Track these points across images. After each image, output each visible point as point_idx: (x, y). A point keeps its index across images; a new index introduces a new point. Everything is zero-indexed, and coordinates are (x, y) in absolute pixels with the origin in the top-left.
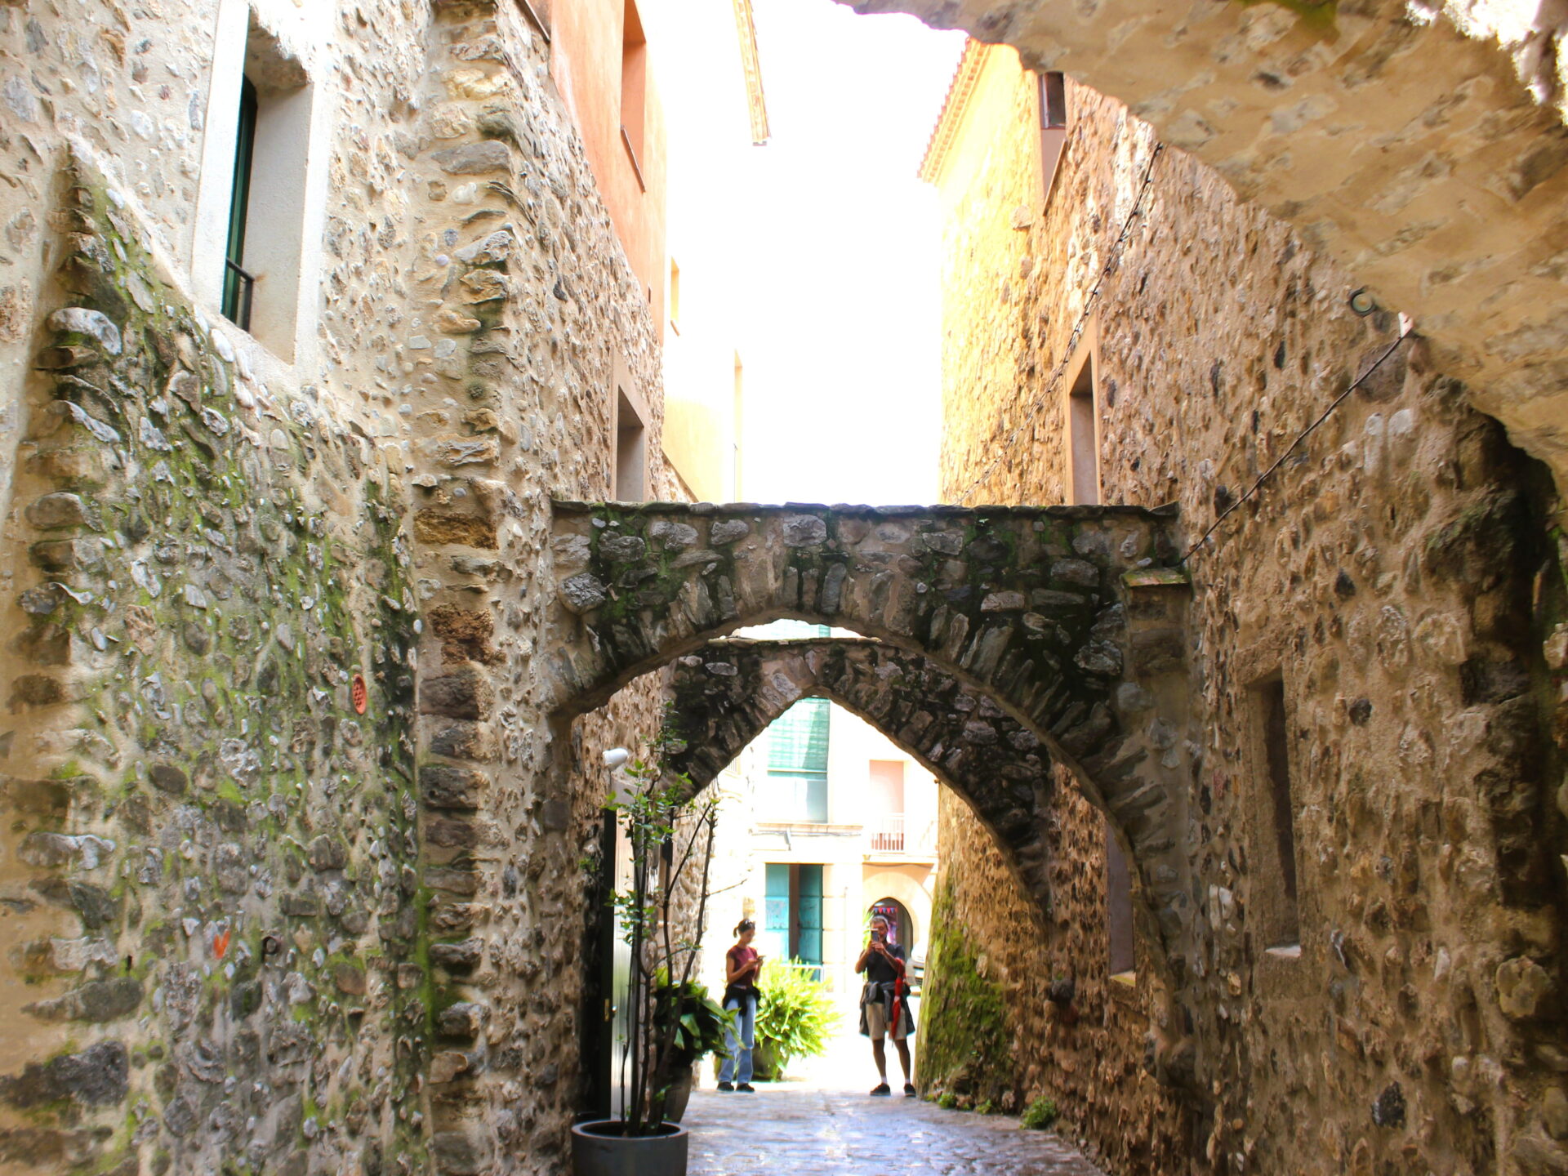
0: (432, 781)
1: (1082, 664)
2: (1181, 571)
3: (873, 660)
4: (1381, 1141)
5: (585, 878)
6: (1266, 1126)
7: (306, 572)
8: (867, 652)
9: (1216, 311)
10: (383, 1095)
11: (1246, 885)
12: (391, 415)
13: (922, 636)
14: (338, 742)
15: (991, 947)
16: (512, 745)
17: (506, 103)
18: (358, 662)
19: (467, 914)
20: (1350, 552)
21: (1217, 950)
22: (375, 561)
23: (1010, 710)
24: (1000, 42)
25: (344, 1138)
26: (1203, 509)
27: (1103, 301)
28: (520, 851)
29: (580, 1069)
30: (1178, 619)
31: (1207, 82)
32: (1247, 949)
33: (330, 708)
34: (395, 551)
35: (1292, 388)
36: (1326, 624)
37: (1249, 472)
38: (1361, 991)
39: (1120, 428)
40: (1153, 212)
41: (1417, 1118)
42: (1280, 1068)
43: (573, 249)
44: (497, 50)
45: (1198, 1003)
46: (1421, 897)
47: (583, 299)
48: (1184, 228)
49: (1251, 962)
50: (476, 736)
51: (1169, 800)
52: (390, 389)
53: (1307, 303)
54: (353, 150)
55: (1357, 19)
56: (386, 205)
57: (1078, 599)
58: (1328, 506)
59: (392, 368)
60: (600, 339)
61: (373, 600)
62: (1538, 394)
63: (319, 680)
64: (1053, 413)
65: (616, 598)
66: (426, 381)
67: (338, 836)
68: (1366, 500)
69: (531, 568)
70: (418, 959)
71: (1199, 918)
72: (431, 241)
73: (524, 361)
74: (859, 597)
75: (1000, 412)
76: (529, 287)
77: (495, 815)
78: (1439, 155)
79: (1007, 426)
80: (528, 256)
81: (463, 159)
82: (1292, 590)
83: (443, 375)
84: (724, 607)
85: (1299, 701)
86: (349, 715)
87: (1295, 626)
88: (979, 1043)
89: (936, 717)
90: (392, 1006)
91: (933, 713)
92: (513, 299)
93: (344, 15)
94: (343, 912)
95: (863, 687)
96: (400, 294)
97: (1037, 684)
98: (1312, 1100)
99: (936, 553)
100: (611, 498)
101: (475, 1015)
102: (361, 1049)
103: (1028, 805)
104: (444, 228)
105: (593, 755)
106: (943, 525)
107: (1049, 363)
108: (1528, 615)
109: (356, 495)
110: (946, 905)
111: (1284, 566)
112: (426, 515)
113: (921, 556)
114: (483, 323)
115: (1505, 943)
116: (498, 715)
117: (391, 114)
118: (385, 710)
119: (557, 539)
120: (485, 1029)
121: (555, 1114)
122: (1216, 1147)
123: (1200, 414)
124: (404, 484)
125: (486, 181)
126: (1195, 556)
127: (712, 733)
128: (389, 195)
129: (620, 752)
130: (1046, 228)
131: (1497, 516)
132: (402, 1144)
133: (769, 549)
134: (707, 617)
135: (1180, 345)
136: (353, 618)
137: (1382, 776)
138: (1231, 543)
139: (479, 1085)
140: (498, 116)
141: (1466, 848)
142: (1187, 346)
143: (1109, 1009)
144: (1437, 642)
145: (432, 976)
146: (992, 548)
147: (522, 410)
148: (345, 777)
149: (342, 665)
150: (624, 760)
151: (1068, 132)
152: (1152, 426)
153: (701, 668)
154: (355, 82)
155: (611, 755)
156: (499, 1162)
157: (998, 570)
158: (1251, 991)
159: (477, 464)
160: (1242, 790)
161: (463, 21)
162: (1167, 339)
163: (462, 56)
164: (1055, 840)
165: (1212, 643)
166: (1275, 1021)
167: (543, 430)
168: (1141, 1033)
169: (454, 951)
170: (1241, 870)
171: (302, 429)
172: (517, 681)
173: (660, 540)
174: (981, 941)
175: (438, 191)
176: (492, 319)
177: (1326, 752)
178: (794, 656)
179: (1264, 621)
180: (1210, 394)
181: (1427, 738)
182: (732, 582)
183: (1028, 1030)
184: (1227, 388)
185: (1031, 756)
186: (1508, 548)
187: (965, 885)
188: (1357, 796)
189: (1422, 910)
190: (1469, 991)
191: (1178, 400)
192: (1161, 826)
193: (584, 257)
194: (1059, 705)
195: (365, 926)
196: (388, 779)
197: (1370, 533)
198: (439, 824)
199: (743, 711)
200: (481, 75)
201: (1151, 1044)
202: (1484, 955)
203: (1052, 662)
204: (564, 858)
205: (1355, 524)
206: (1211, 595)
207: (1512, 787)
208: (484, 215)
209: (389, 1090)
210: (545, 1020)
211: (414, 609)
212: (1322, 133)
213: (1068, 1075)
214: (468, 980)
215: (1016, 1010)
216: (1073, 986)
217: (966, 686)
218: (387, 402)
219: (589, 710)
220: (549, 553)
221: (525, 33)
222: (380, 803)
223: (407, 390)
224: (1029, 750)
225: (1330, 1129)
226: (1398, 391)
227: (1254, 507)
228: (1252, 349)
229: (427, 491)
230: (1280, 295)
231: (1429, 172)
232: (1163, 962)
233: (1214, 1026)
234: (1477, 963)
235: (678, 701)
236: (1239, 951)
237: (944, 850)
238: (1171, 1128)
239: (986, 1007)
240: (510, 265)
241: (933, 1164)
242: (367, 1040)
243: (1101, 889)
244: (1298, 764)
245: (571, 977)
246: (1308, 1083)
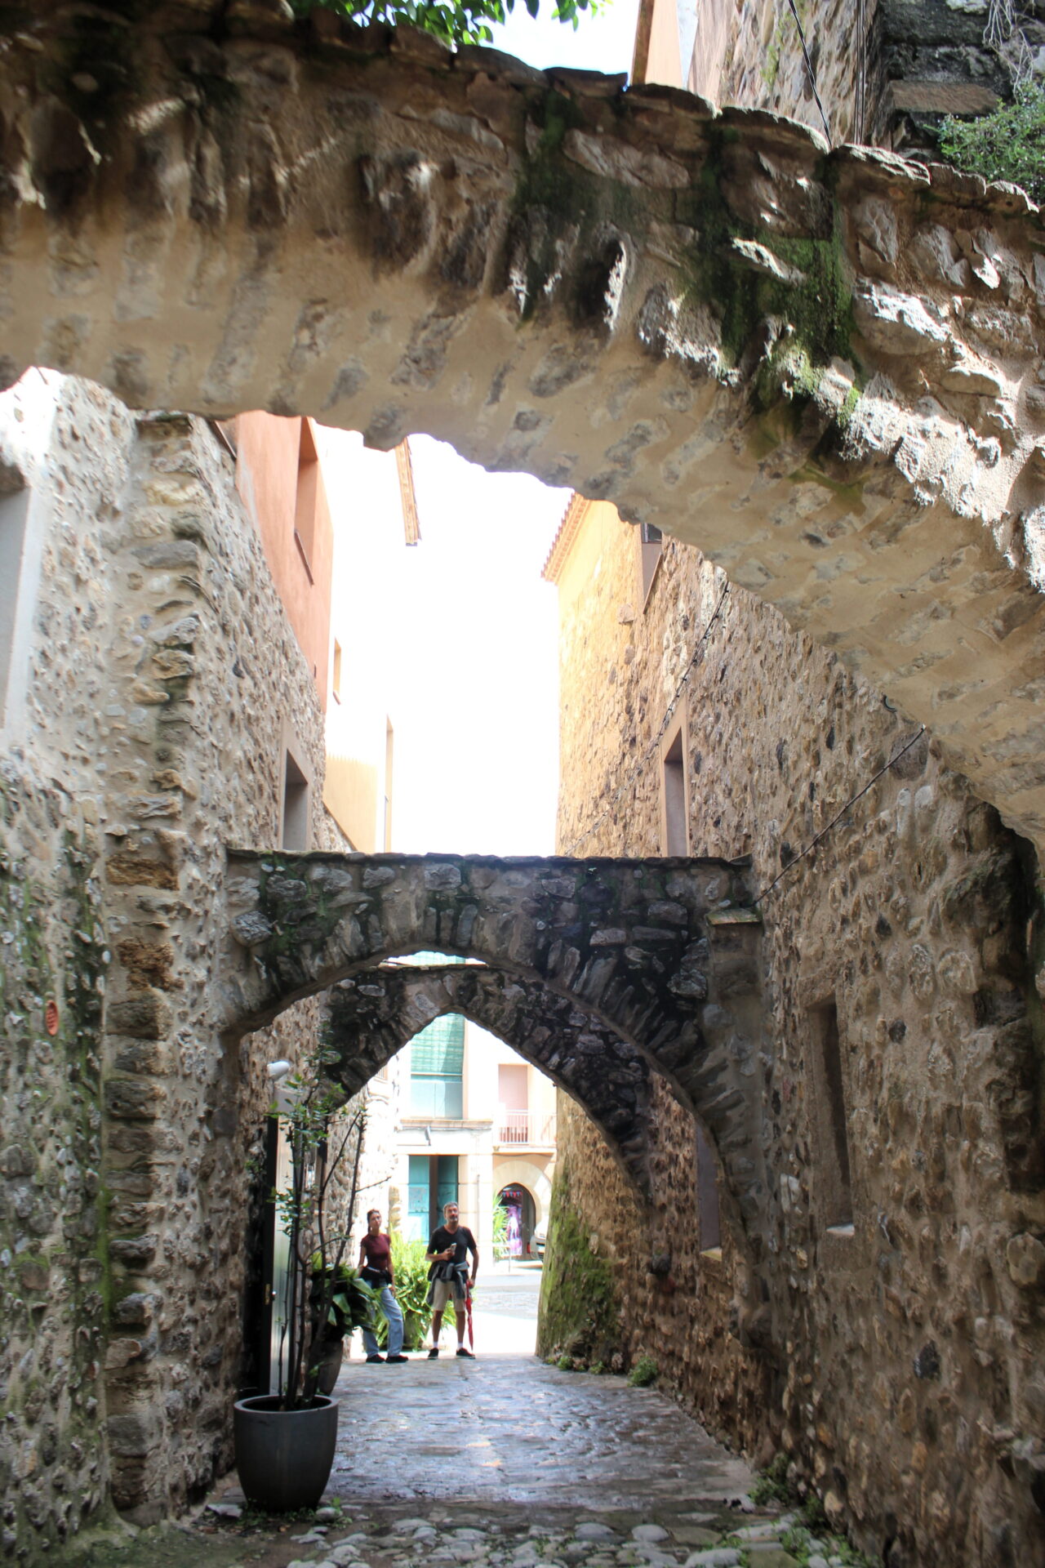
0: (115, 1094)
1: (674, 990)
2: (754, 911)
3: (500, 983)
4: (921, 1392)
5: (250, 1177)
6: (830, 1380)
7: (8, 910)
8: (495, 976)
9: (781, 699)
10: (61, 1383)
11: (810, 1174)
12: (88, 773)
13: (541, 966)
14: (32, 1061)
15: (602, 1228)
16: (187, 1062)
17: (198, 509)
18: (52, 989)
19: (144, 1213)
20: (887, 900)
21: (787, 1229)
22: (70, 900)
23: (613, 1027)
24: (602, 498)
25: (22, 1428)
26: (771, 861)
27: (691, 686)
28: (193, 1156)
29: (242, 1349)
30: (753, 952)
31: (765, 538)
32: (812, 1228)
33: (26, 1030)
34: (88, 891)
35: (840, 765)
36: (870, 958)
37: (808, 831)
38: (902, 1264)
39: (705, 791)
40: (731, 616)
41: (949, 1371)
42: (840, 1330)
43: (251, 633)
44: (191, 465)
45: (773, 1275)
46: (948, 1185)
47: (258, 675)
48: (755, 631)
49: (815, 1239)
50: (155, 1054)
51: (747, 1103)
52: (88, 749)
53: (851, 698)
54: (63, 544)
55: (879, 498)
56: (90, 592)
57: (670, 935)
58: (869, 862)
59: (91, 732)
60: (272, 710)
61: (67, 935)
62: (1022, 787)
63: (17, 1005)
64: (651, 776)
65: (280, 933)
66: (120, 744)
67: (29, 1146)
68: (898, 859)
69: (207, 907)
70: (98, 1254)
71: (773, 1202)
72: (128, 624)
73: (206, 728)
74: (488, 934)
75: (608, 773)
76: (212, 666)
77: (171, 1124)
78: (942, 603)
79: (613, 785)
80: (213, 639)
81: (158, 556)
82: (843, 930)
83: (135, 739)
84: (373, 941)
85: (850, 1021)
86: (42, 1036)
87: (845, 960)
88: (592, 1312)
89: (553, 1031)
90: (72, 1298)
91: (551, 1028)
92: (198, 676)
93: (60, 431)
94: (31, 1215)
95: (492, 1006)
96: (100, 668)
97: (637, 1007)
98: (867, 1357)
99: (553, 896)
100: (278, 847)
101: (149, 1304)
102: (42, 1340)
103: (631, 1106)
104: (141, 613)
105: (258, 1068)
106: (558, 872)
107: (648, 734)
108: (1023, 955)
109: (55, 842)
110: (562, 1191)
111: (836, 910)
112: (116, 861)
113: (540, 899)
114: (172, 695)
115: (1012, 1222)
116: (175, 1035)
117: (98, 515)
118: (75, 1031)
119: (231, 881)
120: (157, 1317)
121: (219, 1391)
122: (790, 1399)
123: (768, 783)
124: (98, 834)
125: (178, 575)
126: (766, 899)
127: (362, 1046)
128: (94, 584)
129: (283, 1064)
130: (646, 624)
131: (998, 874)
132: (77, 1429)
133: (413, 892)
134: (359, 949)
135: (752, 725)
136: (48, 950)
137: (915, 1084)
138: (794, 890)
139: (150, 1369)
140: (189, 521)
141: (981, 1144)
142: (758, 725)
143: (700, 1281)
144: (955, 975)
145: (110, 1270)
146: (600, 892)
147: (203, 771)
148: (37, 1092)
149: (38, 992)
150: (285, 1072)
151: (664, 546)
152: (730, 791)
153: (354, 990)
154: (67, 486)
155: (276, 1067)
156: (166, 1440)
157: (604, 911)
158: (815, 1264)
159: (163, 817)
160: (805, 1095)
161: (162, 438)
162: (742, 720)
163: (161, 469)
164: (654, 1135)
165: (780, 972)
166: (836, 1290)
167: (221, 788)
168: (727, 1301)
169: (131, 1247)
170: (805, 1161)
171: (9, 784)
172: (192, 1005)
173: (319, 883)
174: (593, 1222)
175: (136, 581)
176: (179, 693)
177: (871, 1064)
178: (433, 980)
179: (820, 956)
180: (776, 767)
181: (949, 1053)
182: (380, 921)
183: (634, 1299)
184: (790, 762)
185: (633, 1064)
186: (1007, 900)
187: (579, 1174)
188: (895, 1101)
189: (949, 1195)
190: (986, 1262)
191: (751, 771)
192: (740, 1125)
193: (260, 639)
194: (655, 1024)
195: (50, 1226)
196: (76, 1093)
197: (903, 885)
198: (121, 1132)
199: (390, 1027)
200: (176, 485)
201: (735, 1311)
202: (997, 1232)
203: (649, 988)
204: (232, 1159)
205: (890, 878)
206: (778, 931)
207: (1014, 1094)
208: (175, 604)
209: (67, 1378)
210: (212, 1306)
211: (103, 942)
212: (854, 581)
213: (667, 1338)
214: (142, 1273)
215: (623, 1282)
216: (670, 1261)
217: (577, 1007)
218: (85, 761)
219: (256, 1029)
220: (224, 894)
221: (216, 452)
222: (67, 1115)
223: (103, 750)
224: (632, 1059)
225: (882, 1382)
226: (922, 772)
227: (812, 861)
228: (809, 732)
229: (118, 839)
230: (830, 689)
231: (935, 615)
232: (743, 1239)
233: (786, 1295)
234: (992, 1239)
235: (334, 1019)
236: (805, 1230)
237: (562, 1144)
238: (752, 1384)
239: (598, 1280)
240: (196, 647)
241: (553, 1422)
242: (48, 1332)
243: (692, 1178)
244: (849, 1074)
245: (236, 1265)
246: (863, 1343)
